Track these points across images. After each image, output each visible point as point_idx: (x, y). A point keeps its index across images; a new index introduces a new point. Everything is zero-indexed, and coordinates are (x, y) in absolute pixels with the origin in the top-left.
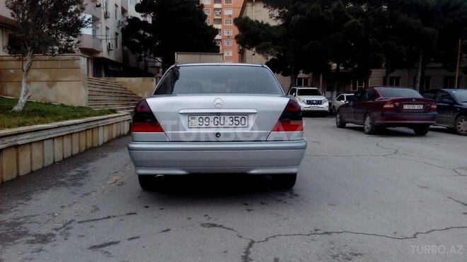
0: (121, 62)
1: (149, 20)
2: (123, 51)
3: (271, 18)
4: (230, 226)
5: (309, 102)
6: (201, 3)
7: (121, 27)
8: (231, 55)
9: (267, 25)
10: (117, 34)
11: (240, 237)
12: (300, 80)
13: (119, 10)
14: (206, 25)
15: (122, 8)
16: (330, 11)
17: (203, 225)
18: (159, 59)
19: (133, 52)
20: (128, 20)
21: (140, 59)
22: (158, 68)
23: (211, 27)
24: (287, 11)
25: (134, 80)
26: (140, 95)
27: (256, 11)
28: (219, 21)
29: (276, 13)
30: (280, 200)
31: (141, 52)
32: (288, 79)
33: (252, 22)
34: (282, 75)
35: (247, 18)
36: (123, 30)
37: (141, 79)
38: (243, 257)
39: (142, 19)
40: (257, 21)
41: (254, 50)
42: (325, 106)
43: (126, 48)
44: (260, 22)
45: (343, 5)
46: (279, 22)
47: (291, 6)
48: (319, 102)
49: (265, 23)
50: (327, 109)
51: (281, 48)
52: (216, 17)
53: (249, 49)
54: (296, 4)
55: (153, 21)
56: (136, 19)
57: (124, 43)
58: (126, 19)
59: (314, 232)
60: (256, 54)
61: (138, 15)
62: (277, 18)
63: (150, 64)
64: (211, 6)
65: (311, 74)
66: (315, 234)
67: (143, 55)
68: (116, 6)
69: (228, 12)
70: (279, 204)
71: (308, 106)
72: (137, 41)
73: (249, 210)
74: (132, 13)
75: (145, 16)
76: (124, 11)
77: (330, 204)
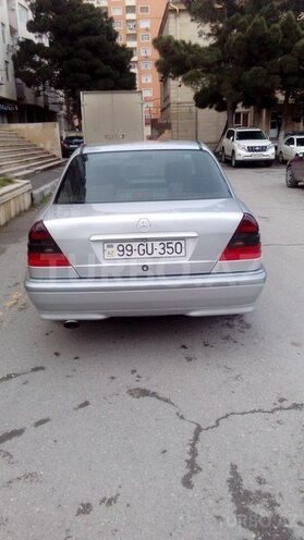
0: (15, 99)
1: (45, 41)
2: (17, 84)
3: (200, 36)
4: (167, 396)
5: (251, 149)
6: (109, 16)
7: (11, 54)
8: (150, 81)
9: (196, 46)
10: (7, 62)
11: (182, 417)
12: (238, 115)
13: (7, 29)
14: (117, 46)
15: (11, 27)
16: (278, 26)
17: (131, 392)
18: (61, 93)
19: (29, 85)
20: (20, 44)
21: (38, 94)
22: (61, 104)
23: (124, 46)
24: (221, 25)
25: (32, 126)
26: (41, 146)
27: (181, 25)
28: (133, 37)
29: (207, 28)
30: (227, 338)
31: (38, 84)
32: (223, 116)
33: (176, 43)
34: (216, 109)
35: (170, 39)
36: (14, 58)
37: (40, 124)
38: (187, 461)
39: (36, 41)
40: (183, 42)
41: (180, 79)
42: (270, 154)
43: (19, 81)
44: (187, 42)
45: (294, 16)
46: (212, 41)
47: (226, 19)
48: (263, 149)
49: (193, 43)
50: (273, 157)
51: (214, 77)
52: (129, 32)
53: (173, 79)
54: (234, 16)
55: (51, 43)
56: (28, 42)
57: (17, 75)
58: (16, 42)
59: (279, 404)
60: (183, 86)
61: (31, 36)
62: (209, 35)
63: (50, 100)
64: (123, 17)
65: (252, 108)
66: (281, 408)
67: (41, 88)
68: (3, 25)
69: (144, 24)
70: (227, 345)
71: (250, 154)
72: (32, 71)
73: (189, 359)
74: (24, 33)
75: (40, 36)
76: (13, 31)
77: (293, 344)
